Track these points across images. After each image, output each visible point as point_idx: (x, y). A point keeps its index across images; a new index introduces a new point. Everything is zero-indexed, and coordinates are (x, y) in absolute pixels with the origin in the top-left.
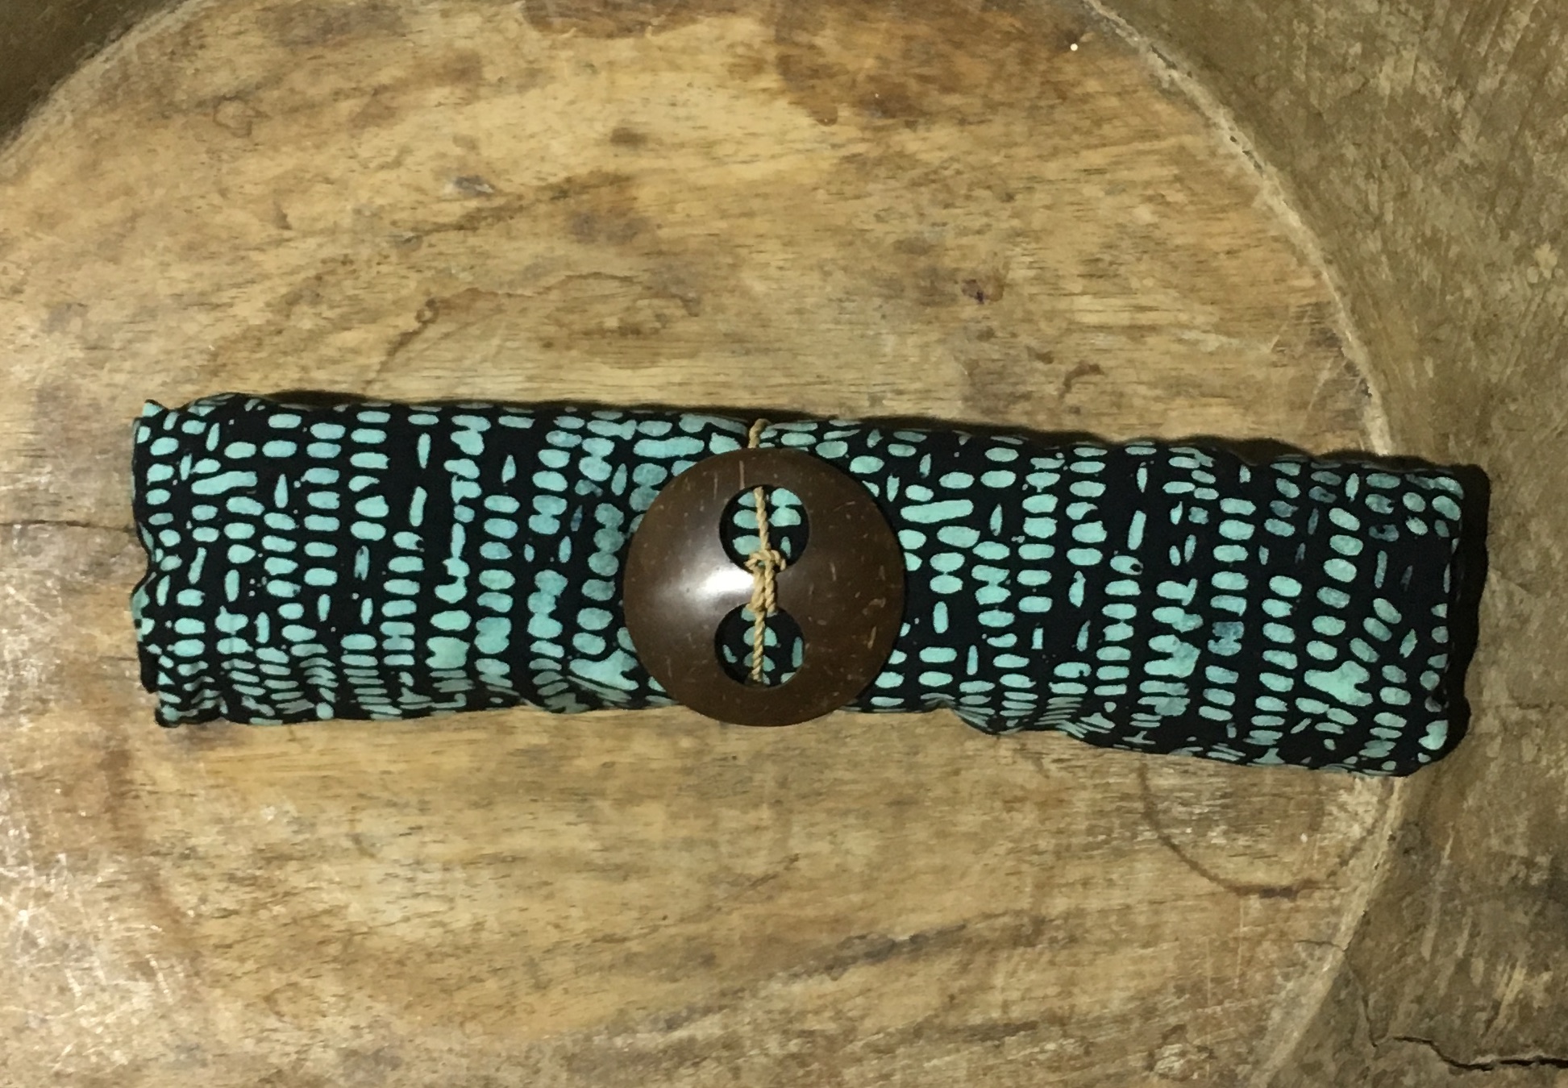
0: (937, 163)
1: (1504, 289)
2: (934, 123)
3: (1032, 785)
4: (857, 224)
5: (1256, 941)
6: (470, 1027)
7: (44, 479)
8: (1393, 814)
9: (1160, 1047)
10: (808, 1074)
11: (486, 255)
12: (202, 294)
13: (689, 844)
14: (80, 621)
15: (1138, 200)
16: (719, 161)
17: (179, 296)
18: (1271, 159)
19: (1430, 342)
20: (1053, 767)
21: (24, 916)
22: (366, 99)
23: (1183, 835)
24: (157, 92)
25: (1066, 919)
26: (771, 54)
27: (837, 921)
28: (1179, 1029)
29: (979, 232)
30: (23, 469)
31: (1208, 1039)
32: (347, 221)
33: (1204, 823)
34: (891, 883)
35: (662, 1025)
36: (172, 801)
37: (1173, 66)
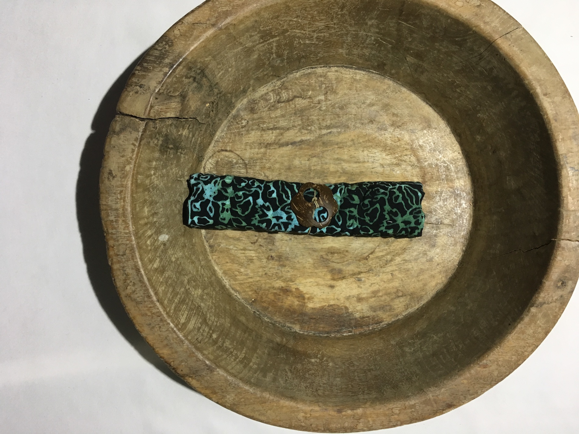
0: (278, 280)
1: (181, 254)
2: (278, 287)
3: (266, 171)
4: (292, 270)
5: (228, 142)
6: (365, 134)
7: (435, 231)
8: (203, 163)
9: (246, 125)
10: (307, 123)
11: (357, 267)
12: (406, 263)
13: (326, 164)
14: (429, 207)
15: (243, 272)
16: (316, 282)
17: (411, 262)
18: (220, 279)
19: (193, 245)
20: (263, 174)
21: (440, 156)
22: (377, 295)
23: (240, 161)
24: (413, 298)
25: (261, 147)
26: (306, 301)
27: (301, 149)
28: (242, 128)
29: (271, 268)
30: (438, 233)
31: (237, 126)
32: (381, 274)
33: (236, 163)
34: (292, 155)
35: (332, 133)
36: (415, 175)
37: (236, 296)
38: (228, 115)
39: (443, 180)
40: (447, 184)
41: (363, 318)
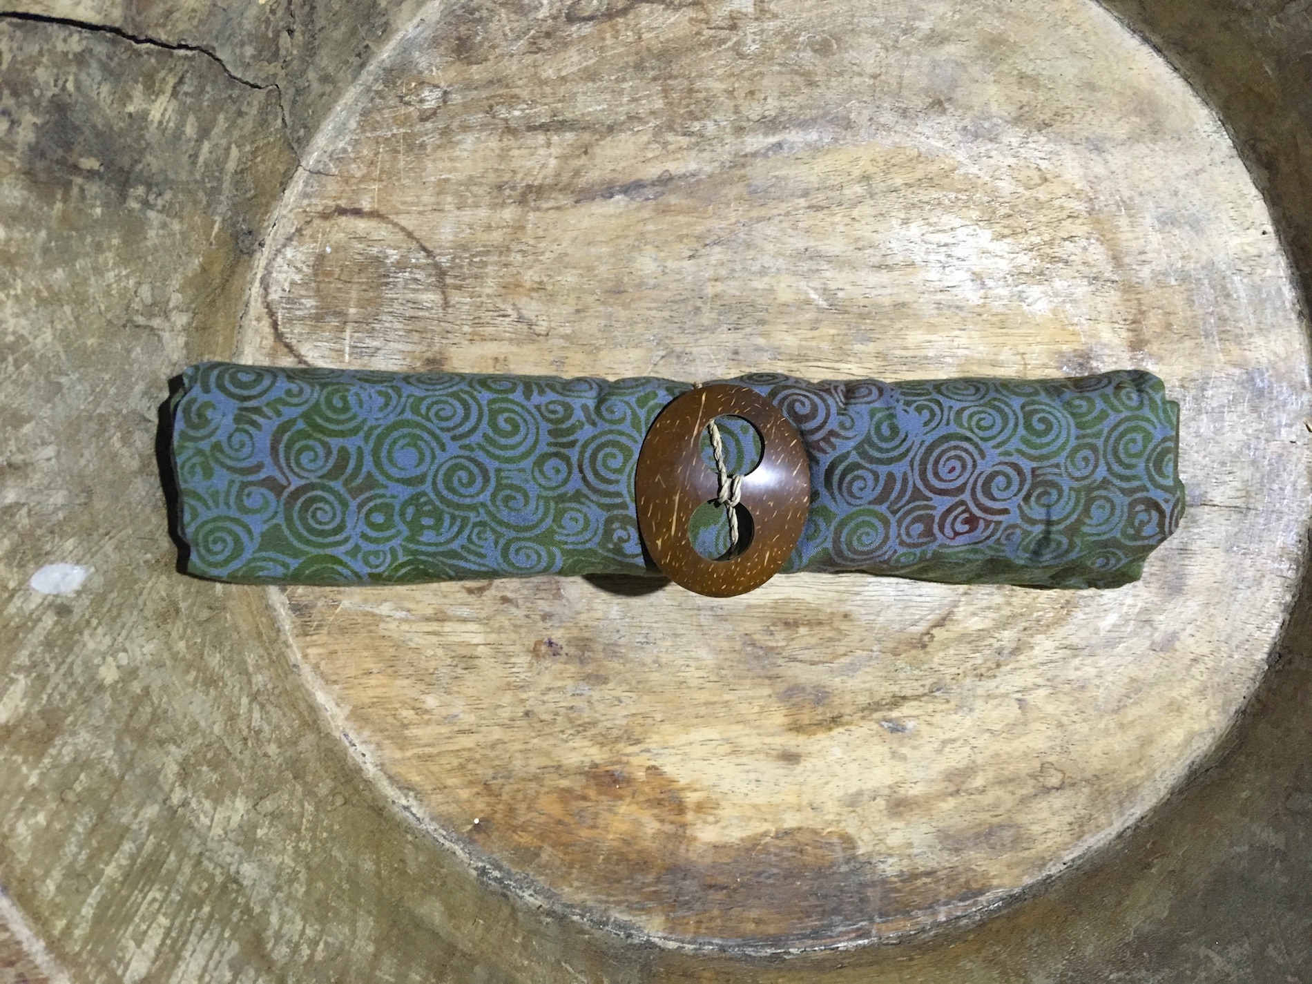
0: (578, 738)
1: (149, 648)
2: (578, 767)
3: (524, 300)
4: (634, 696)
8: (261, 260)
9: (439, 107)
10: (688, 106)
11: (887, 679)
12: (1075, 656)
13: (763, 272)
15: (435, 712)
16: (728, 741)
17: (1092, 655)
18: (336, 742)
20: (510, 312)
22: (964, 787)
23: (419, 258)
24: (1101, 793)
25: (504, 202)
26: (690, 816)
27: (664, 212)
28: (424, 119)
29: (550, 689)
30: (1192, 541)
31: (403, 110)
32: (979, 704)
33: (401, 266)
34: (626, 237)
35: (785, 147)
36: (1103, 316)
37: (406, 808)
38: (362, 66)
39: (1206, 337)
40: (1222, 350)
41: (914, 876)
